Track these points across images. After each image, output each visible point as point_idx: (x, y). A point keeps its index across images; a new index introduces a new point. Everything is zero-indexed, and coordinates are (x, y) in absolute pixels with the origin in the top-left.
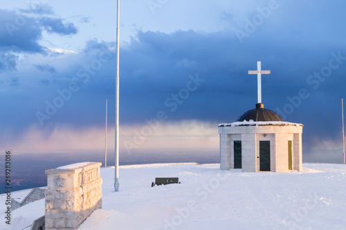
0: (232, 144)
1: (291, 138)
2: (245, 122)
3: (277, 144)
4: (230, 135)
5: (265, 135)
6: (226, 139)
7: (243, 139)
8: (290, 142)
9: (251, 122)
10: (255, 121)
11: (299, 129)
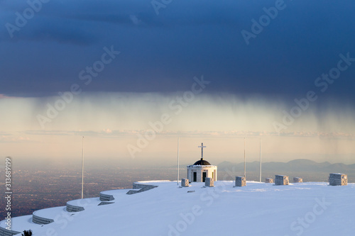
0: (193, 173)
4: (192, 170)
5: (205, 170)
8: (213, 173)
10: (201, 165)
11: (216, 168)
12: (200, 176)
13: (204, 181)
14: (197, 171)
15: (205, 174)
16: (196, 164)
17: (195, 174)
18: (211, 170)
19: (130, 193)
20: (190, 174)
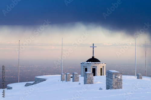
0: (85, 69)
1: (102, 67)
2: (88, 63)
3: (97, 69)
4: (84, 66)
5: (94, 66)
6: (83, 67)
7: (88, 67)
8: (101, 69)
9: (90, 63)
10: (91, 62)
11: (105, 65)
16: (87, 61)
19: (27, 85)
20: (82, 70)
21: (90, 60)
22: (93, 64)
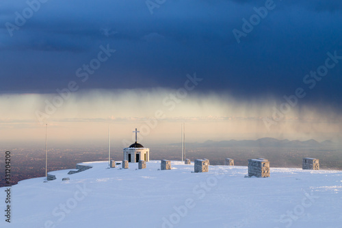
0: (128, 155)
3: (141, 155)
5: (138, 152)
6: (126, 153)
8: (145, 155)
9: (134, 148)
11: (148, 150)
12: (134, 157)
13: (137, 161)
14: (131, 153)
15: (138, 156)
16: (130, 147)
17: (130, 155)
18: (143, 152)
19: (70, 173)
20: (125, 155)
21: (132, 146)
22: (137, 150)
